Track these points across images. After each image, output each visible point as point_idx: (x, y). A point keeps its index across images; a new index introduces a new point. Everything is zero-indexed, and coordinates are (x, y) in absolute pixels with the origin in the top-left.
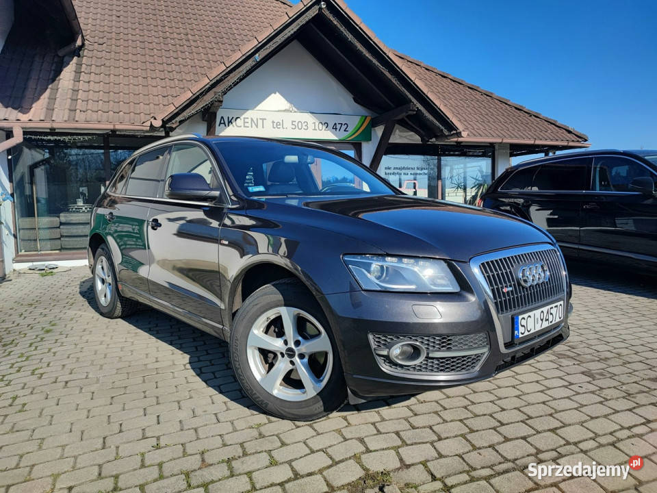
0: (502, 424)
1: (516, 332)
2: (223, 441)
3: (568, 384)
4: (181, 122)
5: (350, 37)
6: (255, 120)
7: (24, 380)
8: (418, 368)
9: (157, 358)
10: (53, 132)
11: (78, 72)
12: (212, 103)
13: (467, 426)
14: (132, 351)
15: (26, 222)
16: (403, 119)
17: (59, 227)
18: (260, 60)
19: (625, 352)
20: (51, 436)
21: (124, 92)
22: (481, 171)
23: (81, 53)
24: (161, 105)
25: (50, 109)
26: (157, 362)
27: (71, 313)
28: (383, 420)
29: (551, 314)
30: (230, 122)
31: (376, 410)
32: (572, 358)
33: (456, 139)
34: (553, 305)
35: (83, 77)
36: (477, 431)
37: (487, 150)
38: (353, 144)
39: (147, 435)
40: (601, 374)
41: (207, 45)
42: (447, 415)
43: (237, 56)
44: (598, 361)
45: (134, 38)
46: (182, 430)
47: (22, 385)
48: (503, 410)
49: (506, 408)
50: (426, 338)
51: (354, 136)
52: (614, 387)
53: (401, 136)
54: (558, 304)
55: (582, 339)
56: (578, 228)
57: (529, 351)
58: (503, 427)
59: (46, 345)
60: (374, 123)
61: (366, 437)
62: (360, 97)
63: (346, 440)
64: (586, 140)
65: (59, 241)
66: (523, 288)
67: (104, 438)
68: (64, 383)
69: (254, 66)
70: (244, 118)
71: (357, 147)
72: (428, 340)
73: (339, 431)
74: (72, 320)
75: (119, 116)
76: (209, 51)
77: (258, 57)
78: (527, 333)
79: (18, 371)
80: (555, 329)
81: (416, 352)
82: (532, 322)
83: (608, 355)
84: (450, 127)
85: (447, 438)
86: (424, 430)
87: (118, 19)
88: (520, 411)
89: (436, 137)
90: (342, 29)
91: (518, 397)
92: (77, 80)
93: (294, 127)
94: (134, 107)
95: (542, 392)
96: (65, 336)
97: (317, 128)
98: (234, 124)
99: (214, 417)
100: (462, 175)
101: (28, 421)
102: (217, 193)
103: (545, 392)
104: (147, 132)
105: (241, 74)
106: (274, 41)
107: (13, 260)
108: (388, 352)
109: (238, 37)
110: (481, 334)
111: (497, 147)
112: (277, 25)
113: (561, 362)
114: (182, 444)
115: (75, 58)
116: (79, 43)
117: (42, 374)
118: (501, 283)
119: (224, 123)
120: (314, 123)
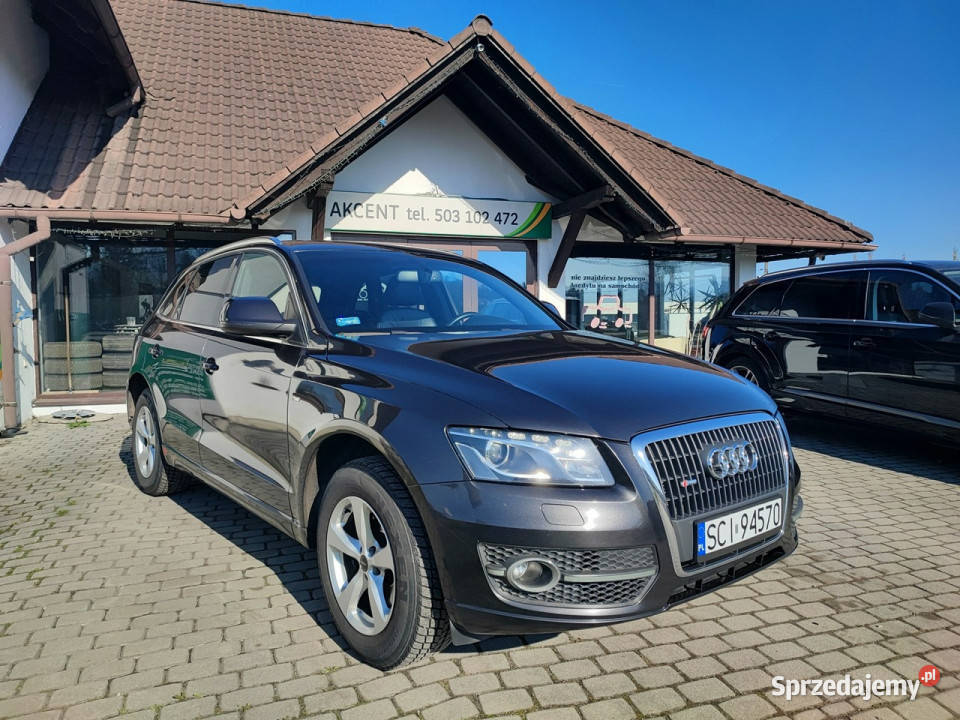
0: (687, 680)
1: (700, 546)
2: (275, 692)
3: (797, 618)
4: (274, 212)
5: (518, 92)
6: (383, 208)
7: (14, 588)
8: (548, 596)
9: (206, 559)
10: (93, 224)
11: (133, 139)
12: (318, 185)
13: (634, 682)
14: (173, 547)
15: (54, 349)
16: (596, 208)
17: (101, 357)
18: (389, 126)
19: (892, 568)
20: (36, 675)
21: (197, 167)
22: (714, 283)
23: (140, 111)
24: (248, 187)
25: (91, 192)
26: (205, 565)
27: (100, 486)
28: (513, 667)
29: (760, 518)
30: (347, 210)
31: (506, 651)
32: (812, 576)
33: (674, 238)
34: (764, 505)
35: (141, 146)
36: (648, 689)
37: (723, 253)
38: (526, 242)
39: (170, 679)
40: (851, 604)
41: (319, 100)
42: (607, 663)
43: (356, 119)
44: (850, 582)
45: (216, 91)
46: (220, 673)
47: (11, 595)
48: (693, 656)
49: (697, 654)
50: (560, 553)
51: (524, 232)
52: (867, 626)
53: (596, 232)
54: (773, 503)
55: (831, 546)
56: (846, 373)
57: (724, 572)
58: (688, 684)
59: (56, 534)
60: (555, 214)
61: (484, 693)
62: (536, 175)
63: (453, 697)
64: (869, 241)
65: (100, 376)
66: (715, 480)
67: (110, 681)
68: (69, 594)
69: (379, 133)
70: (368, 205)
71: (531, 247)
72: (564, 557)
73: (445, 683)
74: (98, 496)
75: (187, 203)
76: (322, 109)
77: (384, 121)
78: (718, 548)
79: (9, 573)
80: (768, 539)
81: (546, 574)
82: (728, 530)
83: (868, 573)
84: (665, 220)
85: (602, 699)
86: (569, 685)
87: (195, 64)
88: (718, 659)
89: (645, 233)
90: (508, 81)
91: (718, 636)
92: (131, 150)
93: (438, 218)
94: (211, 190)
95: (756, 629)
96: (84, 521)
97: (472, 220)
98: (353, 213)
99: (269, 654)
100: (687, 288)
101: (7, 652)
102: (291, 327)
103: (761, 630)
104: (226, 224)
105: (361, 144)
106: (410, 98)
107: (33, 403)
108: (506, 572)
109: (363, 89)
110: (645, 549)
111: (737, 250)
112: (413, 77)
113: (794, 583)
114: (217, 695)
115: (132, 119)
116: (136, 97)
117: (41, 579)
118: (678, 473)
119: (338, 212)
120: (468, 212)
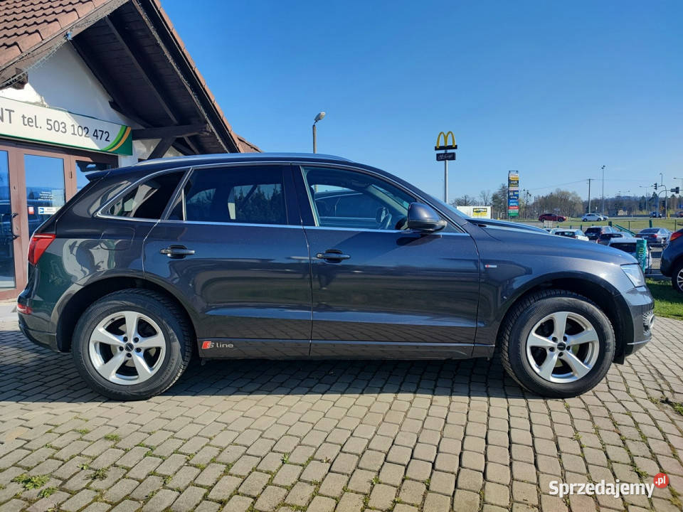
51: (115, 148)
93: (50, 127)
97: (76, 132)
120: (73, 126)
